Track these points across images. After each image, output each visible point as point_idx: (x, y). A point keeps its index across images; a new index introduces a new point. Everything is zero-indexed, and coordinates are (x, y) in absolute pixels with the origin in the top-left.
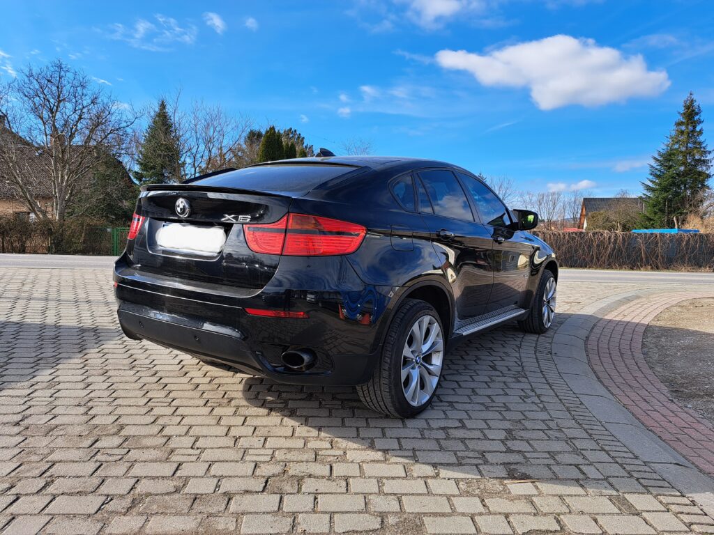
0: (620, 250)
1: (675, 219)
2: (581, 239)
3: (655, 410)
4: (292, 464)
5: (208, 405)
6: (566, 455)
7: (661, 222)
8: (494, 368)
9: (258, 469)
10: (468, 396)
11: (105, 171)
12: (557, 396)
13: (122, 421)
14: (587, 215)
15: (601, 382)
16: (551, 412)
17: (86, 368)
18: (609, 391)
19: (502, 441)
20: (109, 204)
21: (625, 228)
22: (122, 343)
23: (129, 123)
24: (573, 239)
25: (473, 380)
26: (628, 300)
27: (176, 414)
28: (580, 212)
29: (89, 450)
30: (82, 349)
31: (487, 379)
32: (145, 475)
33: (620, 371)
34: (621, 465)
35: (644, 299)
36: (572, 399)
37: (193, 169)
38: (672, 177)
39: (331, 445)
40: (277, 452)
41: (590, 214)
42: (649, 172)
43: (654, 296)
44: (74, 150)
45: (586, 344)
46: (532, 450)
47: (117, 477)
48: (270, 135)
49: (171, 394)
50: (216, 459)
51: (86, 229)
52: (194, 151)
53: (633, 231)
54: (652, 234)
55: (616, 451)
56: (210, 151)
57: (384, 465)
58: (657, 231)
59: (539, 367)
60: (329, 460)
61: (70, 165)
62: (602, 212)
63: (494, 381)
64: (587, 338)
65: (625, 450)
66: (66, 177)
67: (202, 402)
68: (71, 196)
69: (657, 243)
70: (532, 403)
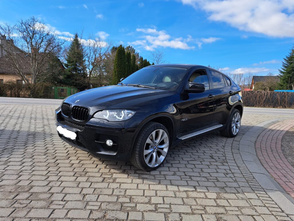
0: (269, 99)
1: (293, 85)
2: (252, 94)
3: (290, 182)
4: (109, 212)
5: (76, 175)
6: (247, 209)
7: (287, 86)
8: (212, 157)
9: (92, 214)
10: (199, 172)
11: (53, 63)
12: (242, 173)
13: (33, 184)
14: (254, 83)
15: (263, 165)
16: (239, 183)
17: (25, 154)
18: (267, 170)
19: (215, 200)
20: (54, 77)
21: (271, 89)
22: (44, 142)
23: (62, 43)
24: (249, 94)
25: (202, 164)
26: (274, 123)
27: (59, 180)
28: (251, 82)
29: (12, 200)
30: (26, 144)
31: (208, 164)
32: (35, 217)
33: (271, 159)
34: (275, 216)
35: (281, 123)
36: (249, 175)
37: (88, 63)
38: (292, 68)
39: (130, 200)
40: (103, 204)
41: (256, 83)
42: (282, 65)
43: (286, 121)
44: (39, 55)
45: (255, 145)
46: (229, 205)
47: (21, 218)
48: (120, 48)
49: (59, 169)
50: (72, 208)
51: (44, 88)
52: (89, 55)
53: (275, 91)
54: (283, 92)
55: (272, 207)
56: (95, 55)
57: (154, 213)
58: (285, 91)
59: (233, 157)
60: (128, 209)
61: (38, 61)
62: (261, 82)
63: (212, 165)
64: (256, 142)
65: (277, 206)
66: (36, 66)
67: (72, 174)
68: (38, 74)
69: (285, 96)
70: (230, 177)
